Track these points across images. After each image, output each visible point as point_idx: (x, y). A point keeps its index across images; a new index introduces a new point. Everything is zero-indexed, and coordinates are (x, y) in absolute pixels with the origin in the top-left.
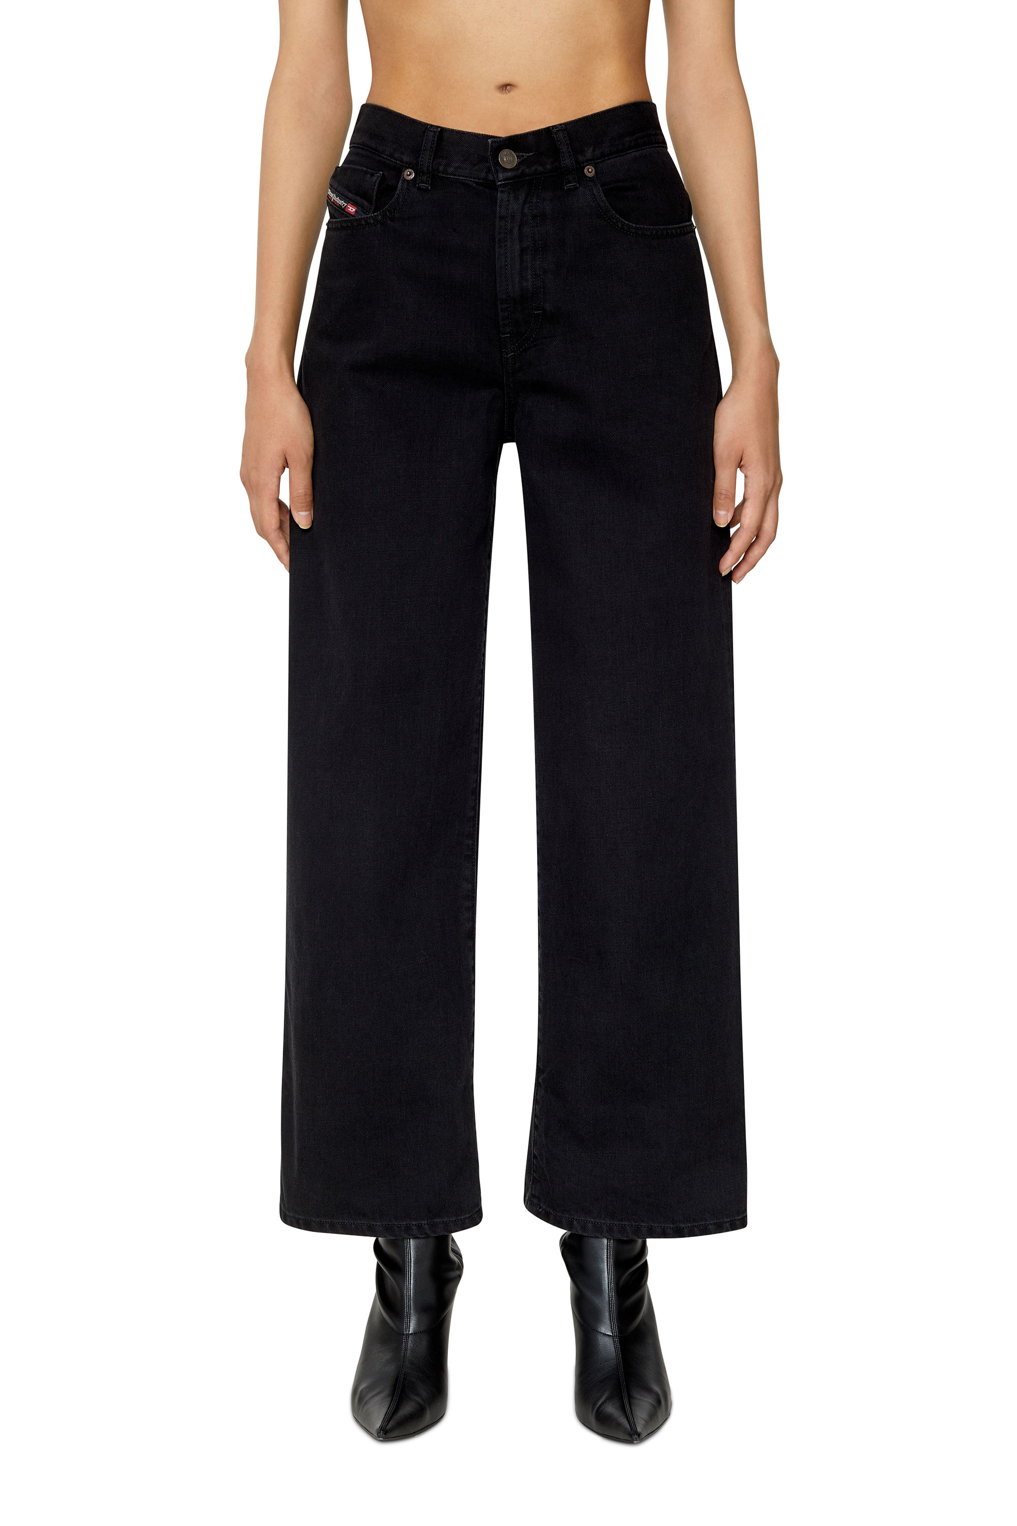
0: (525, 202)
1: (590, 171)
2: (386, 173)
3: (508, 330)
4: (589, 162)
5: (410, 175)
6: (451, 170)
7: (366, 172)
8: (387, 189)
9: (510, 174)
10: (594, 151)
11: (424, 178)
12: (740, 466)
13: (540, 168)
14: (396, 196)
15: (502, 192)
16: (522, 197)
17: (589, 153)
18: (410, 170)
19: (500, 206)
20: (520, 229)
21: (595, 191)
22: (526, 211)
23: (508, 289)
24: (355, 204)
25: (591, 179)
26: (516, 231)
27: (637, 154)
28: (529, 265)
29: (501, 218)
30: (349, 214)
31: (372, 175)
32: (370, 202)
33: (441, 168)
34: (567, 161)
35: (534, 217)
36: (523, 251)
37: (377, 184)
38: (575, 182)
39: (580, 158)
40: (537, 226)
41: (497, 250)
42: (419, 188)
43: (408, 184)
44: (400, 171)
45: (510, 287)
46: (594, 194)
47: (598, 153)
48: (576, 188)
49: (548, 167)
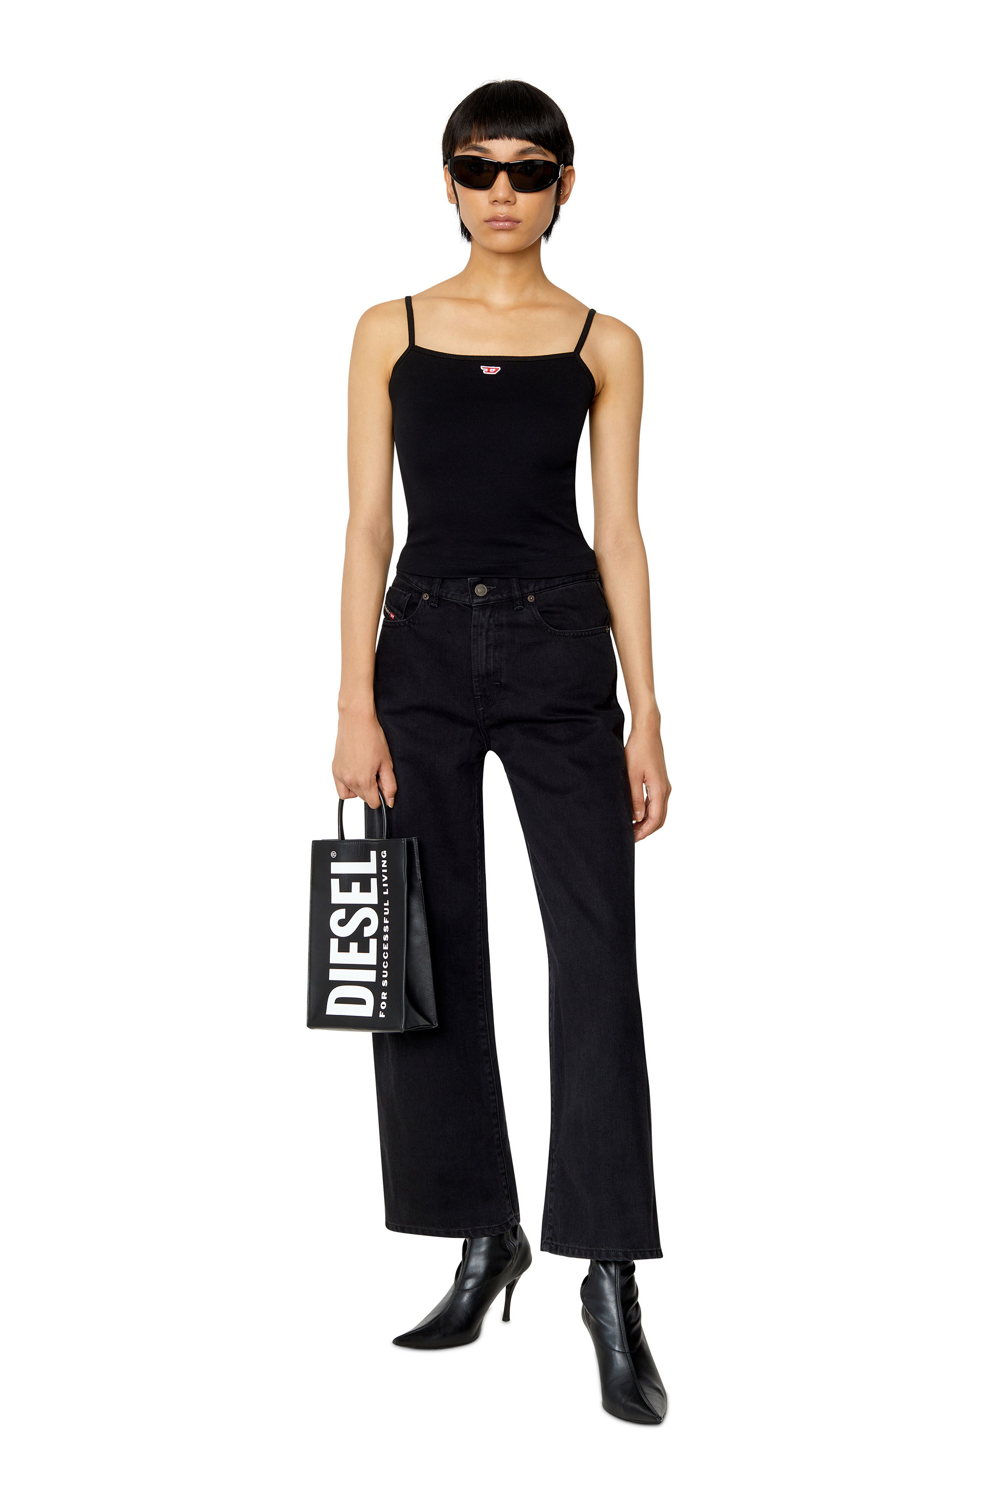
0: (490, 616)
1: (531, 599)
2: (413, 595)
3: (479, 693)
4: (530, 593)
5: (426, 597)
6: (449, 596)
7: (402, 593)
8: (412, 605)
9: (480, 600)
10: (535, 586)
11: (434, 600)
12: (644, 782)
13: (500, 597)
14: (417, 609)
15: (475, 610)
16: (488, 613)
17: (531, 589)
18: (426, 594)
19: (474, 620)
20: (487, 633)
21: (534, 611)
22: (491, 622)
23: (478, 669)
24: (394, 613)
25: (532, 604)
26: (484, 634)
27: (563, 588)
28: (492, 655)
29: (474, 626)
30: (391, 618)
31: (405, 595)
32: (401, 612)
33: (444, 594)
34: (517, 593)
35: (496, 625)
36: (488, 646)
37: (407, 601)
38: (521, 605)
39: (525, 591)
40: (498, 631)
41: (472, 645)
42: (430, 606)
43: (425, 603)
44: (421, 594)
45: (480, 668)
46: (533, 613)
47: (537, 588)
48: (522, 609)
49: (505, 595)
